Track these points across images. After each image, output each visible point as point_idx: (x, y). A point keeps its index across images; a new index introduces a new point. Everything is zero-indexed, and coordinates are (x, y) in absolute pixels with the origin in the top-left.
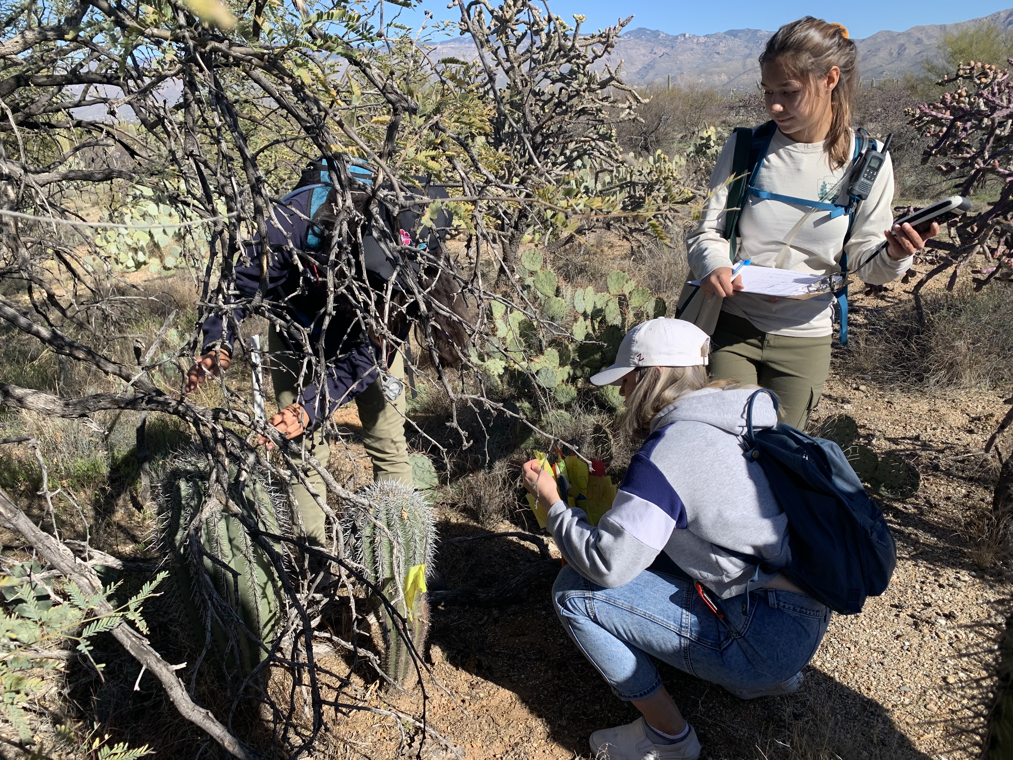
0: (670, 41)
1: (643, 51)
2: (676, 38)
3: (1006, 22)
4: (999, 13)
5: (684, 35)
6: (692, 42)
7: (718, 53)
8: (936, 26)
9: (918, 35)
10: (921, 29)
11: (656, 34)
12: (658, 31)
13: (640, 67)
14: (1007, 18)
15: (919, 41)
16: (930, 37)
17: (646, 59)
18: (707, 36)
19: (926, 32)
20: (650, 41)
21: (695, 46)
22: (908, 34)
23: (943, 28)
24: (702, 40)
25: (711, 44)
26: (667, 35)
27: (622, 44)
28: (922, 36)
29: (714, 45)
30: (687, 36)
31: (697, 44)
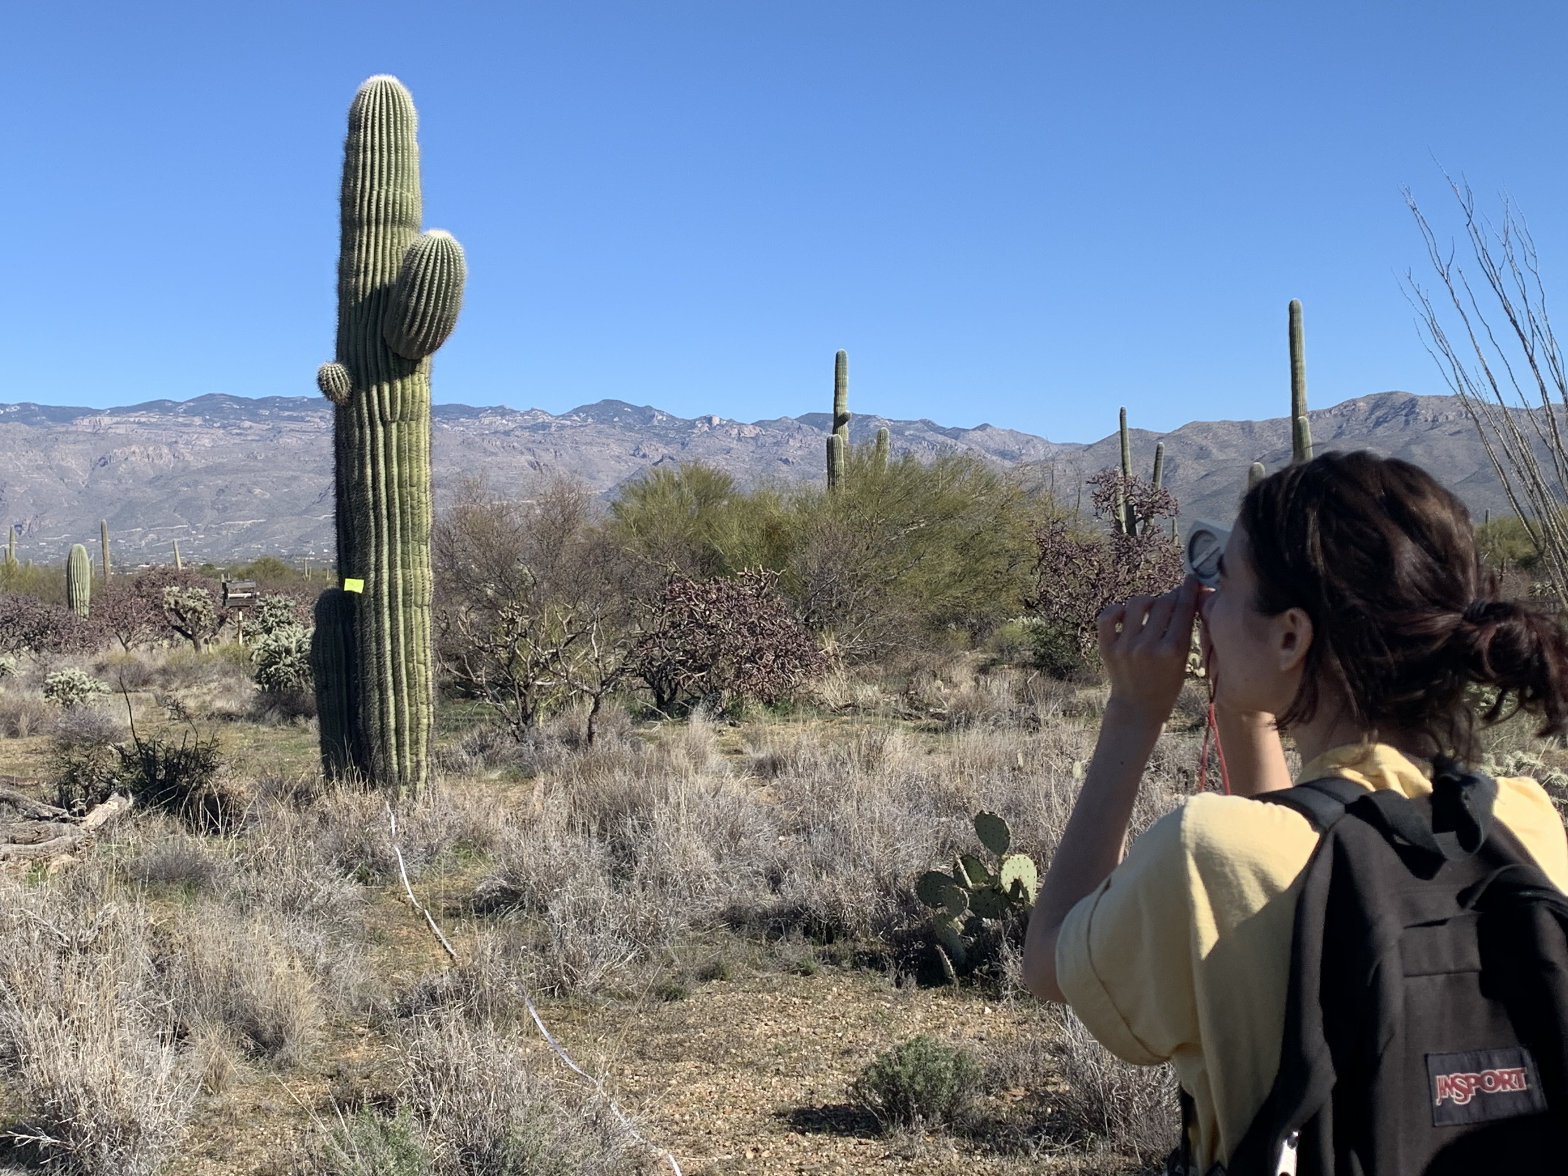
0: (678, 431)
1: (616, 450)
2: (692, 424)
3: (1370, 423)
4: (1354, 402)
5: (709, 420)
6: (728, 434)
7: (786, 461)
8: (1233, 424)
9: (1200, 440)
10: (1203, 428)
11: (645, 414)
12: (649, 408)
13: (610, 484)
14: (1371, 413)
15: (1202, 453)
16: (1224, 446)
17: (623, 467)
18: (759, 424)
19: (1215, 435)
20: (631, 430)
21: (734, 444)
22: (1177, 437)
23: (1247, 428)
24: (749, 432)
25: (770, 440)
26: (672, 418)
27: (567, 433)
28: (1207, 443)
29: (777, 444)
30: (716, 421)
31: (739, 439)
